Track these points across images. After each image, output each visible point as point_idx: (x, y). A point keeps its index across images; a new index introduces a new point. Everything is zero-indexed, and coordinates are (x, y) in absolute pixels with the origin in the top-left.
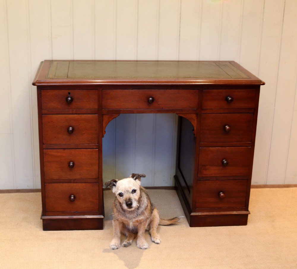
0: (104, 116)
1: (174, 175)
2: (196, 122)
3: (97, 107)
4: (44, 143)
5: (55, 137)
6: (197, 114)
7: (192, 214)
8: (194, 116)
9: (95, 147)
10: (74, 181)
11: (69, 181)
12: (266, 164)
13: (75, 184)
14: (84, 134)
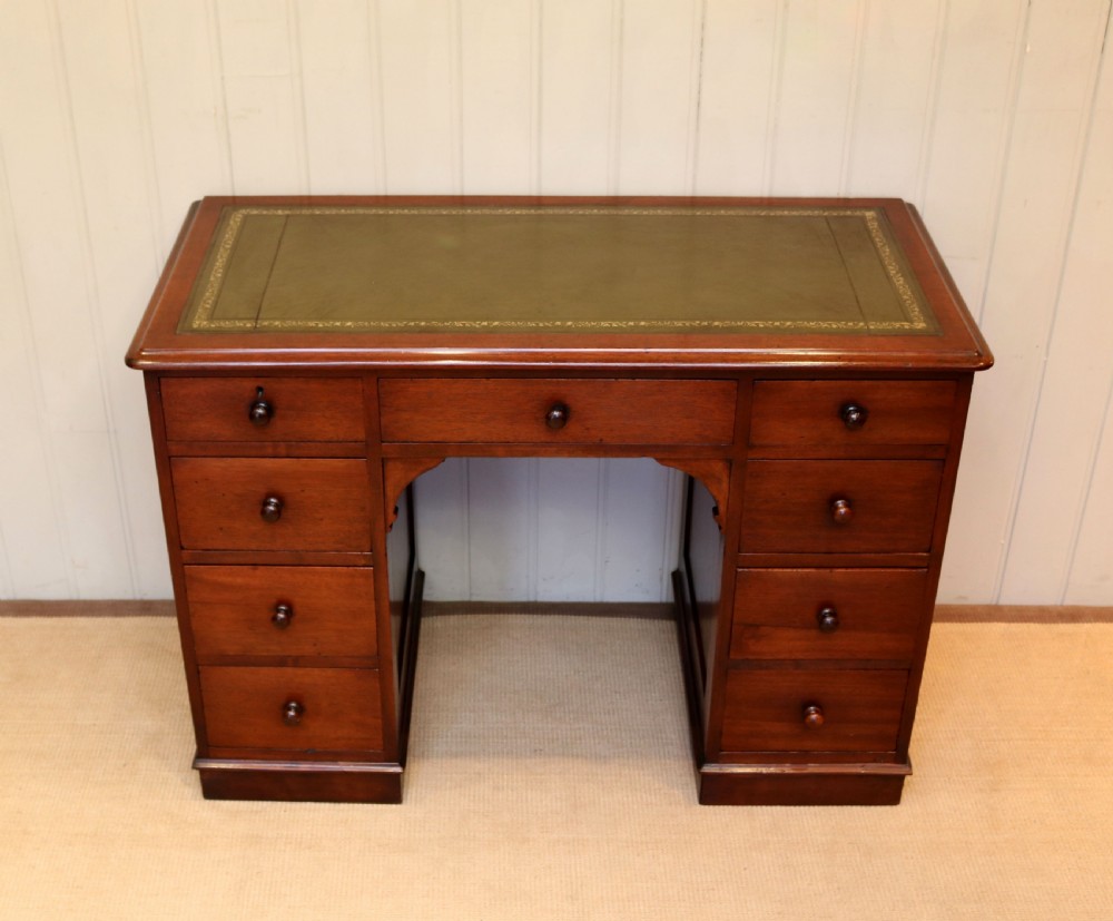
0: (390, 466)
1: (673, 567)
2: (725, 485)
3: (361, 436)
4: (185, 545)
5: (221, 529)
6: (730, 463)
7: (710, 769)
8: (718, 467)
9: (363, 562)
10: (297, 662)
11: (281, 662)
12: (1003, 542)
13: (300, 671)
14: (322, 519)
